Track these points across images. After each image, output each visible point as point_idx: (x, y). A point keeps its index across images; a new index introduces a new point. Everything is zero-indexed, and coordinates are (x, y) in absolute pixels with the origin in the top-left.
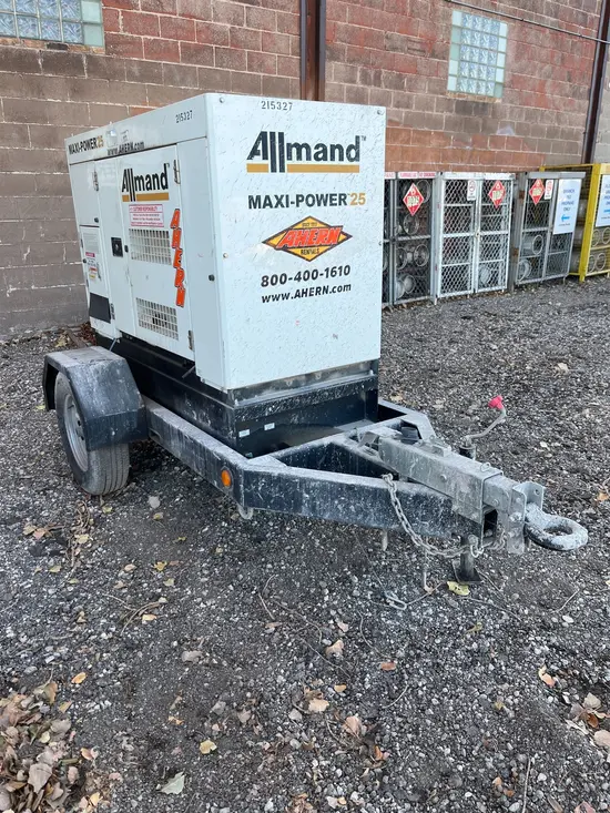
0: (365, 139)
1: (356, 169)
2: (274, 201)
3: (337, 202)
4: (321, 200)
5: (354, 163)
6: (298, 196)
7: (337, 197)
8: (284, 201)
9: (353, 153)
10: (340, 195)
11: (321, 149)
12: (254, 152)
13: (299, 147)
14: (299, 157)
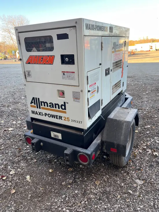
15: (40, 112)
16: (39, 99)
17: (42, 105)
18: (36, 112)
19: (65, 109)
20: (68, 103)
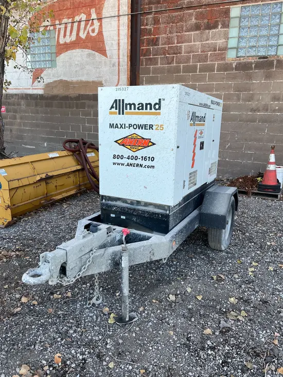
0: (164, 100)
1: (159, 114)
2: (119, 126)
3: (148, 128)
4: (140, 127)
5: (158, 111)
6: (129, 125)
7: (148, 126)
8: (123, 126)
9: (157, 107)
10: (150, 125)
11: (141, 105)
12: (112, 107)
13: (130, 105)
14: (130, 109)
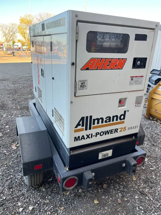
15: (89, 135)
16: (91, 117)
17: (94, 124)
18: (83, 136)
19: (124, 119)
20: (128, 111)
